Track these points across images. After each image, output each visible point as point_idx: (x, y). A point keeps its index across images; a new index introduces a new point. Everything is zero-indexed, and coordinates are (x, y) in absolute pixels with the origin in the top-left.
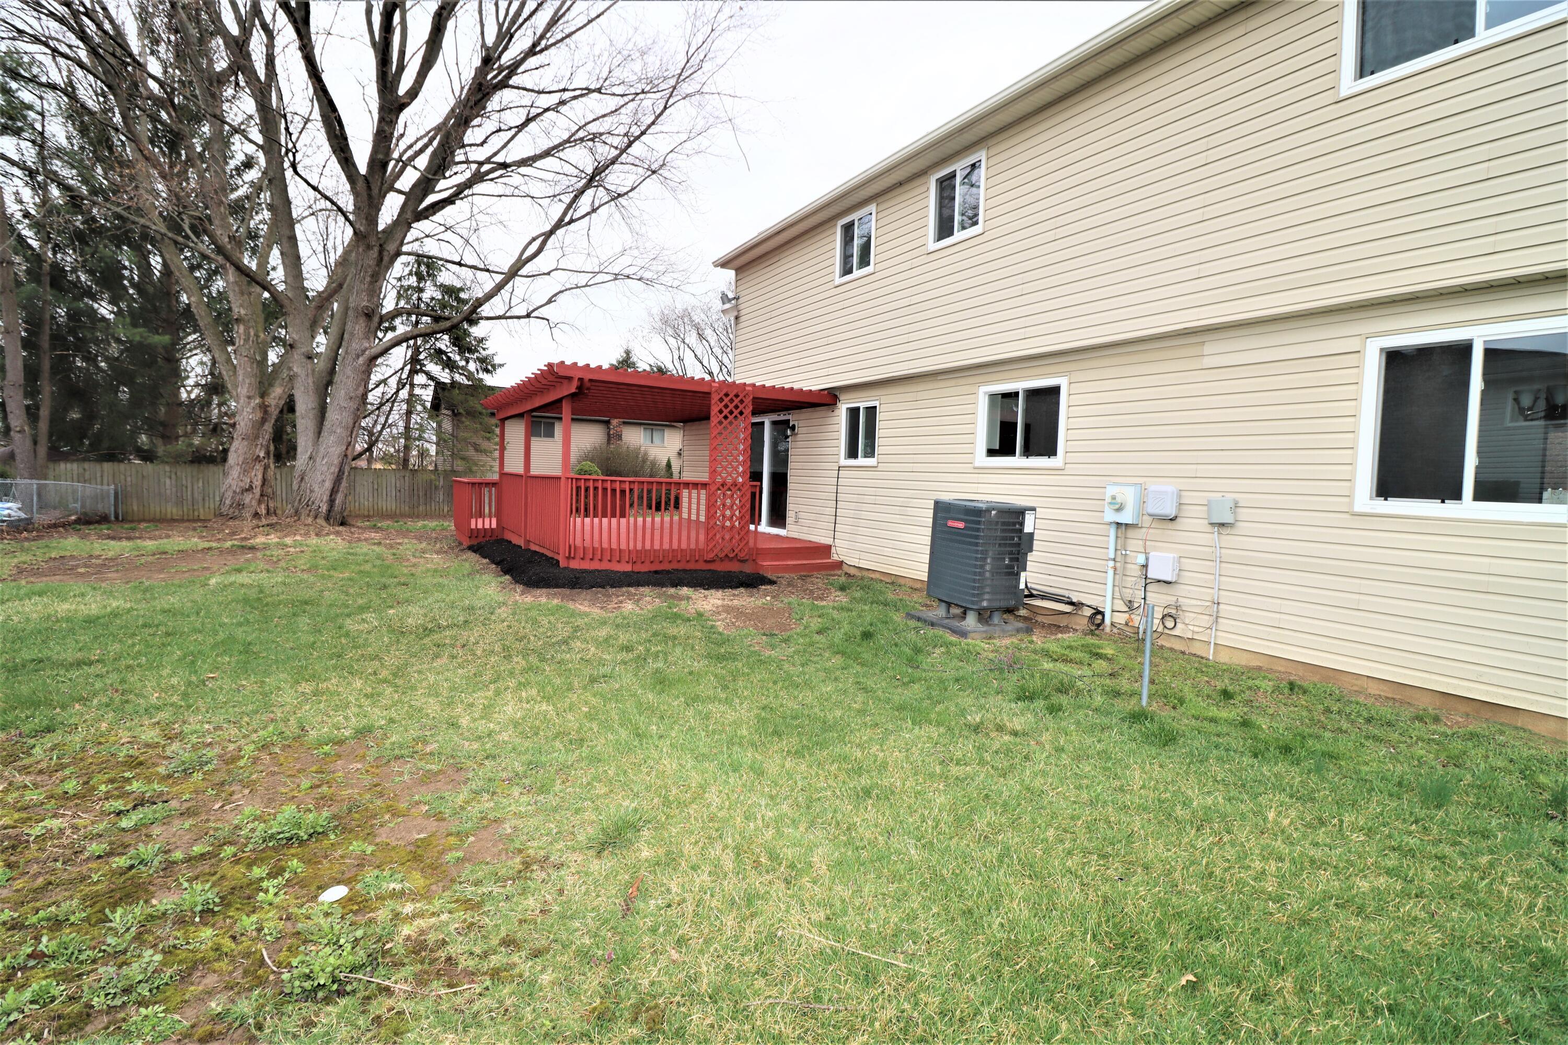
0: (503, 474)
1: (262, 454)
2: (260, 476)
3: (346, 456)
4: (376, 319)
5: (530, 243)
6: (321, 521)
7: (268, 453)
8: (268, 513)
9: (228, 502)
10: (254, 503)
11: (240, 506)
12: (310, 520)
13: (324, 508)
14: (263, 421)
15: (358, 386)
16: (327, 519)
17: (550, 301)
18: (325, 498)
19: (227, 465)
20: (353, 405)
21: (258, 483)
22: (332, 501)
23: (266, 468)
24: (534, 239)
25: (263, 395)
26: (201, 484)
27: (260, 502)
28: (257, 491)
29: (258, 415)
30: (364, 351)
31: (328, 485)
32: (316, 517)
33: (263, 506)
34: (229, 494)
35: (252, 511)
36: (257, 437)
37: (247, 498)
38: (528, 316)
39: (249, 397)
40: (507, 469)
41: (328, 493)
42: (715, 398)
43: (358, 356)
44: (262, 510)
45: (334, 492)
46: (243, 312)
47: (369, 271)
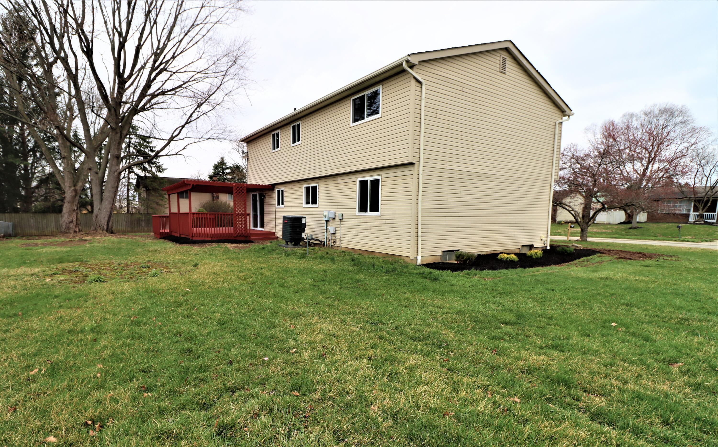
0: (171, 213)
1: (76, 208)
2: (75, 217)
3: (112, 208)
4: (120, 159)
5: (175, 131)
6: (105, 232)
8: (79, 231)
9: (64, 227)
10: (74, 227)
11: (69, 228)
12: (101, 232)
13: (105, 227)
14: (76, 195)
15: (115, 183)
16: (107, 231)
17: (184, 149)
18: (106, 224)
19: (63, 213)
20: (114, 190)
21: (75, 219)
22: (108, 225)
23: (77, 213)
24: (177, 129)
25: (75, 185)
27: (76, 227)
28: (75, 222)
29: (74, 193)
30: (117, 170)
31: (106, 219)
32: (103, 230)
33: (77, 228)
34: (64, 224)
35: (73, 230)
36: (73, 202)
37: (71, 225)
38: (176, 154)
39: (70, 187)
40: (172, 211)
41: (106, 222)
42: (234, 188)
43: (115, 172)
44: (77, 230)
45: (108, 221)
46: (66, 154)
47: (117, 141)
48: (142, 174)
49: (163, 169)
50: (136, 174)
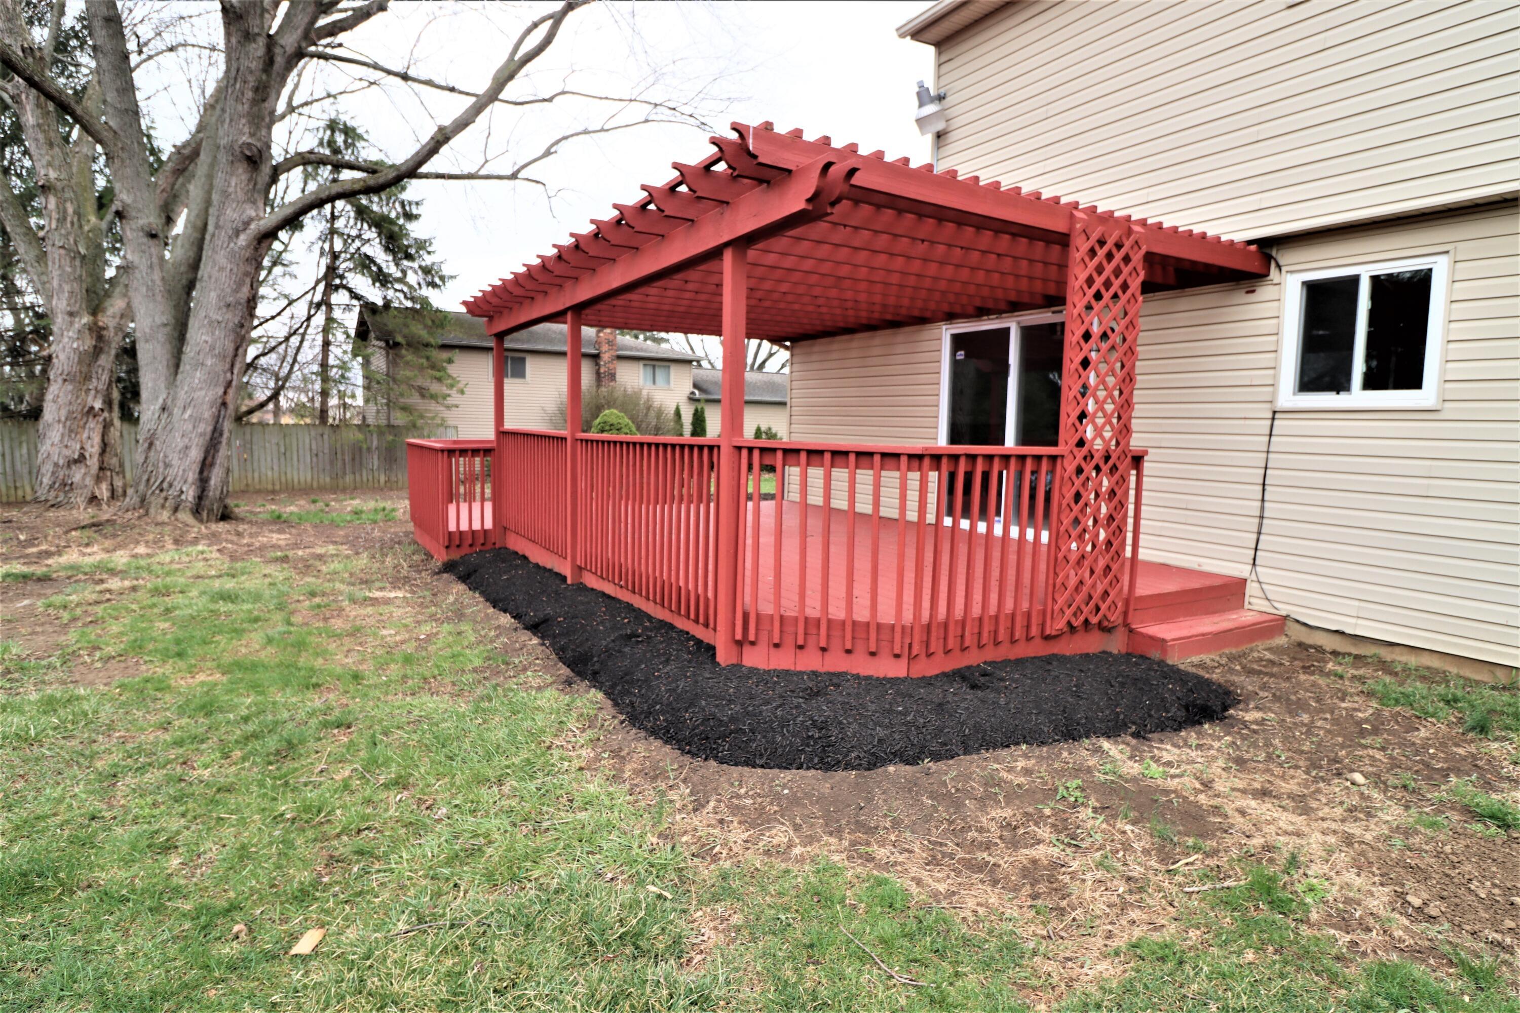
0: (502, 434)
1: (98, 405)
2: (97, 439)
3: (224, 404)
4: (266, 171)
5: (529, 31)
6: (185, 516)
7: (108, 403)
8: (113, 496)
9: (46, 481)
10: (89, 481)
11: (67, 486)
12: (165, 515)
13: (190, 494)
14: (97, 351)
15: (240, 284)
16: (197, 511)
17: (548, 153)
18: (192, 476)
19: (41, 425)
20: (233, 318)
21: (93, 449)
22: (203, 481)
23: (107, 426)
24: (535, 25)
25: (95, 310)
26: (24, 451)
27: (98, 480)
28: (93, 463)
29: (89, 343)
30: (247, 224)
31: (196, 454)
32: (176, 510)
33: (104, 486)
34: (47, 469)
35: (87, 493)
36: (87, 378)
37: (78, 475)
38: (514, 176)
39: (71, 314)
40: (508, 425)
41: (196, 468)
42: (1081, 247)
43: (237, 233)
44: (103, 491)
45: (206, 465)
46: (53, 175)
47: (252, 81)
48: (375, 295)
49: (442, 278)
50: (355, 296)
